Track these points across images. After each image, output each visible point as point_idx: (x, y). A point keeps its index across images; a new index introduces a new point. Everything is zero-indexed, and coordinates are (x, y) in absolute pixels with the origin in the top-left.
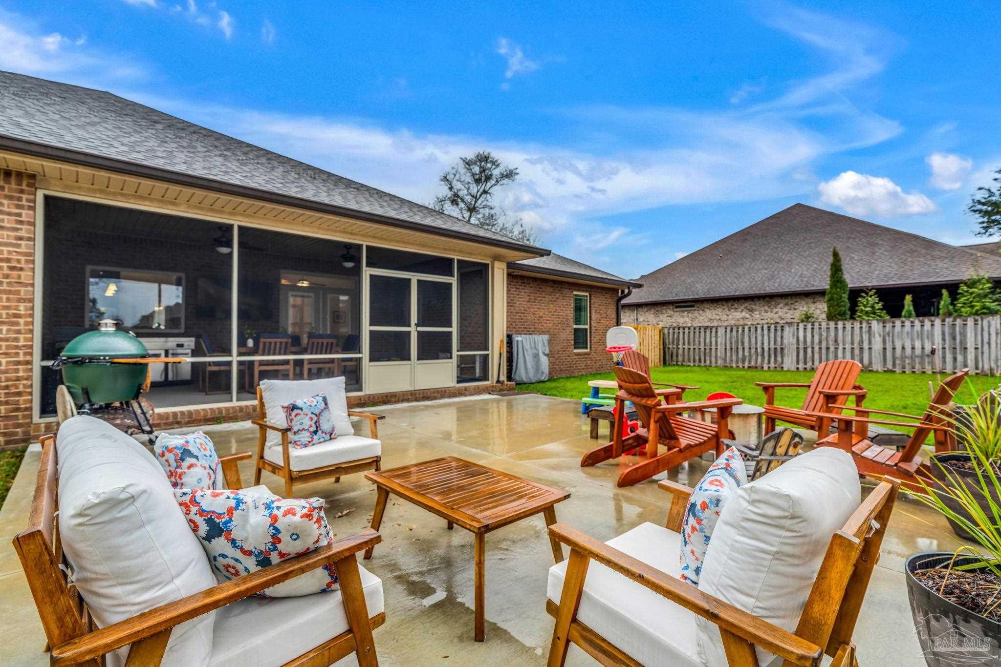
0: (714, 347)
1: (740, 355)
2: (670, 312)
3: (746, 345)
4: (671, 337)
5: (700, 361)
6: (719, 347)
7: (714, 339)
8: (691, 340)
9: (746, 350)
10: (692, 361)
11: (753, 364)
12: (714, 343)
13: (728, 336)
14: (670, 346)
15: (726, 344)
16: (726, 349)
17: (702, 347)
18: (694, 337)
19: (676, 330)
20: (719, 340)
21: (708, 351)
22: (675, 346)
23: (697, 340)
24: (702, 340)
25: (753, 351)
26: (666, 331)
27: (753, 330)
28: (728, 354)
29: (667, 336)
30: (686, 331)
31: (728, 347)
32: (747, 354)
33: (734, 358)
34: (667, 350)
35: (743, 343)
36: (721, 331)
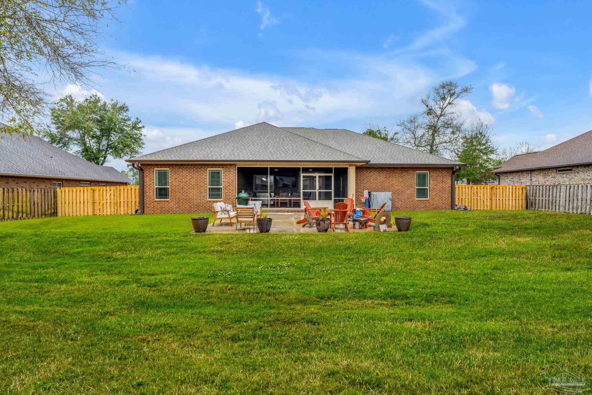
0: (558, 199)
1: (575, 205)
2: (554, 174)
3: (580, 198)
4: (531, 192)
5: (549, 208)
6: (561, 199)
7: (558, 194)
8: (544, 194)
9: (580, 201)
10: (544, 207)
11: (583, 211)
12: (558, 196)
13: (568, 191)
14: (531, 198)
15: (566, 196)
16: (566, 200)
17: (551, 199)
18: (546, 192)
19: (535, 187)
20: (562, 194)
21: (554, 201)
22: (534, 198)
23: (547, 194)
24: (551, 194)
25: (584, 202)
26: (528, 188)
27: (585, 187)
28: (567, 204)
29: (529, 191)
30: (541, 188)
31: (567, 199)
32: (579, 204)
33: (571, 206)
34: (529, 200)
35: (577, 195)
36: (563, 188)
